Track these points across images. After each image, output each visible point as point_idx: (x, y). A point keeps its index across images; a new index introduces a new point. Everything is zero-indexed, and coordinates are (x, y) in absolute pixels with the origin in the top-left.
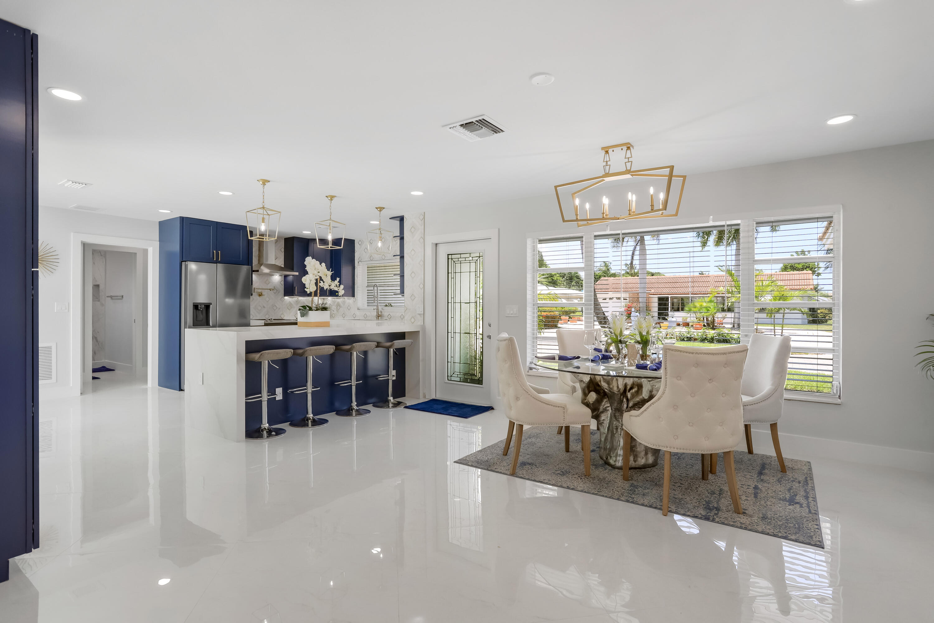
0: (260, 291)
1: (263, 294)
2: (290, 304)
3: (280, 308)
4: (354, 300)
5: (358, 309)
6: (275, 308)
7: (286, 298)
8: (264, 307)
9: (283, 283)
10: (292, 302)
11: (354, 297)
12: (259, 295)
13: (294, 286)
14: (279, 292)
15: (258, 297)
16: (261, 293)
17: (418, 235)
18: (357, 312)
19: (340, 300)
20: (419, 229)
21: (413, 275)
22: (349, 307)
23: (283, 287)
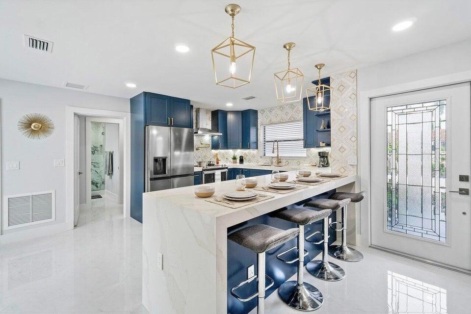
0: (198, 146)
3: (209, 158)
4: (258, 151)
6: (206, 157)
8: (200, 157)
9: (211, 141)
12: (197, 149)
13: (219, 142)
14: (209, 147)
17: (349, 92)
18: (260, 159)
19: (246, 151)
20: (349, 86)
21: (342, 129)
22: (254, 156)
23: (211, 144)
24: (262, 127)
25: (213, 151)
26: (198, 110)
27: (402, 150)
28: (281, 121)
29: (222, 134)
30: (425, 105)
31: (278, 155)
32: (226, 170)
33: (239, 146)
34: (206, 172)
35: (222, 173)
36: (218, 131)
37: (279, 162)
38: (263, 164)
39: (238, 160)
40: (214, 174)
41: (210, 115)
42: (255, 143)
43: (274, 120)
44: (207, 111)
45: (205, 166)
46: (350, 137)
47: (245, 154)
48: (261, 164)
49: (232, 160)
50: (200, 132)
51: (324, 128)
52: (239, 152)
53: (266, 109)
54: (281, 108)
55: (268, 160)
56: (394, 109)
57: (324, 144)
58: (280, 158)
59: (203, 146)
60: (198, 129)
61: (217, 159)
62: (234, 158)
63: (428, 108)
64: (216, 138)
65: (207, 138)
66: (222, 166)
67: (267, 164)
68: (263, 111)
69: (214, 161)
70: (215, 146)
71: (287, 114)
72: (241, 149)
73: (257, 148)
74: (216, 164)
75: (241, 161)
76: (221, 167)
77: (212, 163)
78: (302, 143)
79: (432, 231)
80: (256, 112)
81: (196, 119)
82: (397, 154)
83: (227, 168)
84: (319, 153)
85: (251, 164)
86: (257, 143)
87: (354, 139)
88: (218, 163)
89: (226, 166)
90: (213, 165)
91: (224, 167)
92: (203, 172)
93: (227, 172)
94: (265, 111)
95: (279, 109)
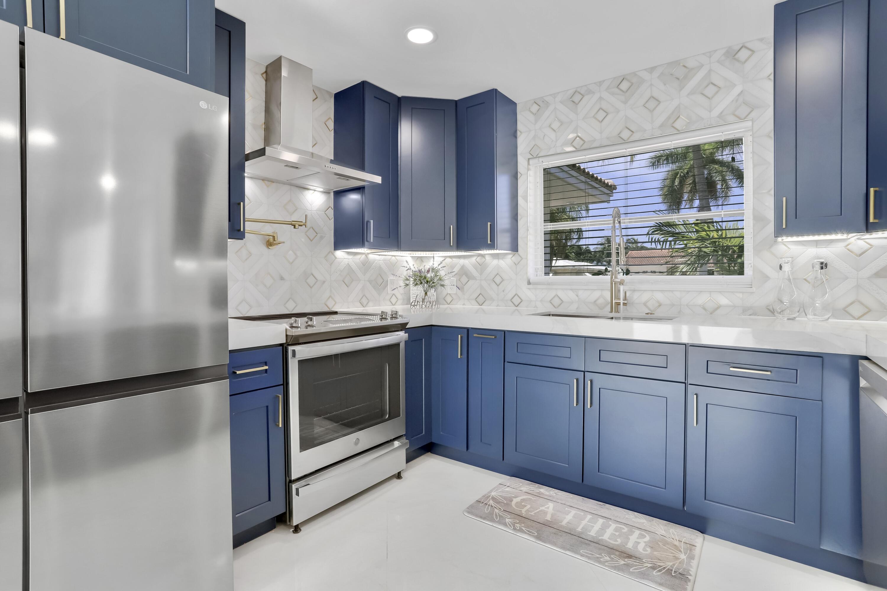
0: (268, 229)
1: (280, 239)
2: (349, 270)
3: (324, 282)
4: (516, 258)
5: (529, 283)
6: (311, 281)
7: (340, 254)
8: (282, 279)
9: (331, 213)
10: (354, 267)
11: (517, 251)
12: (268, 241)
13: (366, 219)
14: (322, 238)
15: (264, 248)
16: (274, 237)
18: (527, 292)
22: (498, 280)
23: (331, 223)
25: (342, 256)
26: (274, 70)
29: (378, 179)
32: (401, 336)
33: (445, 235)
53: (554, 95)
65: (315, 201)
66: (383, 316)
68: (540, 103)
71: (651, 104)
76: (376, 321)
81: (268, 111)
83: (402, 327)
85: (489, 308)
91: (389, 322)
92: (291, 348)
93: (402, 346)
94: (547, 104)
95: (616, 90)
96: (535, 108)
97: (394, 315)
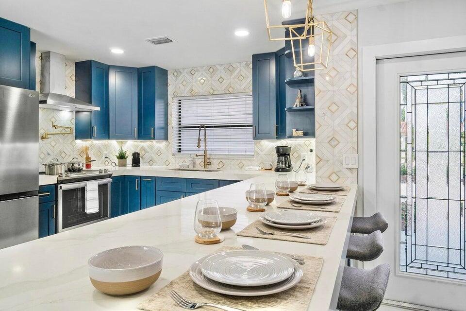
3: (70, 155)
4: (167, 144)
6: (63, 155)
11: (168, 140)
12: (42, 137)
13: (92, 126)
17: (344, 46)
18: (172, 159)
19: (145, 144)
20: (346, 36)
21: (334, 108)
22: (159, 153)
23: (74, 127)
24: (176, 100)
25: (79, 142)
26: (46, 57)
27: (421, 145)
28: (212, 92)
29: (98, 109)
30: (452, 76)
31: (205, 151)
32: (110, 180)
33: (132, 132)
34: (65, 187)
35: (100, 186)
36: (90, 102)
37: (207, 164)
38: (178, 167)
39: (129, 161)
40: (83, 190)
41: (72, 70)
42: (162, 128)
43: (198, 90)
44: (66, 59)
45: (63, 172)
46: (346, 121)
47: (143, 149)
48: (174, 168)
49: (117, 161)
50: (50, 101)
51: (302, 105)
52: (130, 146)
53: (184, 69)
54: (211, 70)
55: (186, 160)
56: (410, 79)
57: (300, 133)
58: (208, 156)
59: (58, 130)
60: (47, 95)
61: (88, 159)
62: (122, 157)
63: (457, 81)
64: (84, 116)
65: (66, 116)
66: (100, 171)
67: (185, 168)
68: (178, 72)
69: (81, 162)
70: (83, 132)
71: (221, 80)
72: (135, 139)
73: (166, 138)
74: (84, 168)
75: (136, 161)
76: (97, 173)
77: (76, 166)
78: (250, 130)
79: (460, 267)
80: (164, 73)
81: (42, 75)
82: (414, 150)
83: (110, 176)
84: (278, 149)
85: (155, 167)
86: (165, 128)
87: (352, 125)
88: (88, 166)
89: (108, 173)
90: (80, 170)
91: (103, 174)
92: (59, 185)
93: (109, 185)
94: (181, 73)
95: (208, 72)
96: (175, 74)
97: (106, 171)
